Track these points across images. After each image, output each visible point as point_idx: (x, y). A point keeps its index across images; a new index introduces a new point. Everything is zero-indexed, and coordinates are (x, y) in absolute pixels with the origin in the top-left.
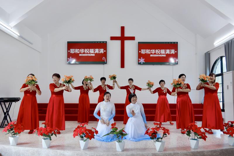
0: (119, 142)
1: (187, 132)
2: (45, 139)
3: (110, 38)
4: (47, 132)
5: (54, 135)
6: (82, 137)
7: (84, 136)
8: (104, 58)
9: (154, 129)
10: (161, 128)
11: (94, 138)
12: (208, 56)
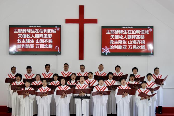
3: (65, 21)
8: (57, 48)
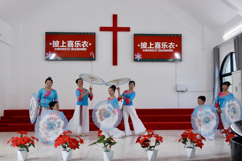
0: (107, 151)
1: (183, 139)
2: (21, 150)
3: (99, 29)
4: (24, 142)
5: (32, 146)
6: (65, 147)
7: (67, 146)
8: (92, 53)
9: (146, 136)
10: (154, 135)
11: (78, 148)
12: (216, 51)
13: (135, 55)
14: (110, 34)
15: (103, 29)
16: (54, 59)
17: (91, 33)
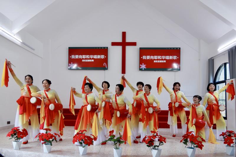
0: (117, 148)
1: (184, 140)
2: (46, 144)
3: (111, 44)
4: (48, 138)
5: (54, 141)
6: (81, 143)
7: (83, 142)
8: (105, 64)
9: (151, 137)
10: (158, 136)
11: (92, 144)
12: (211, 62)
13: (141, 65)
14: (120, 48)
15: (114, 44)
16: (76, 69)
17: (104, 48)
